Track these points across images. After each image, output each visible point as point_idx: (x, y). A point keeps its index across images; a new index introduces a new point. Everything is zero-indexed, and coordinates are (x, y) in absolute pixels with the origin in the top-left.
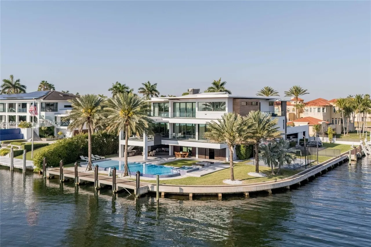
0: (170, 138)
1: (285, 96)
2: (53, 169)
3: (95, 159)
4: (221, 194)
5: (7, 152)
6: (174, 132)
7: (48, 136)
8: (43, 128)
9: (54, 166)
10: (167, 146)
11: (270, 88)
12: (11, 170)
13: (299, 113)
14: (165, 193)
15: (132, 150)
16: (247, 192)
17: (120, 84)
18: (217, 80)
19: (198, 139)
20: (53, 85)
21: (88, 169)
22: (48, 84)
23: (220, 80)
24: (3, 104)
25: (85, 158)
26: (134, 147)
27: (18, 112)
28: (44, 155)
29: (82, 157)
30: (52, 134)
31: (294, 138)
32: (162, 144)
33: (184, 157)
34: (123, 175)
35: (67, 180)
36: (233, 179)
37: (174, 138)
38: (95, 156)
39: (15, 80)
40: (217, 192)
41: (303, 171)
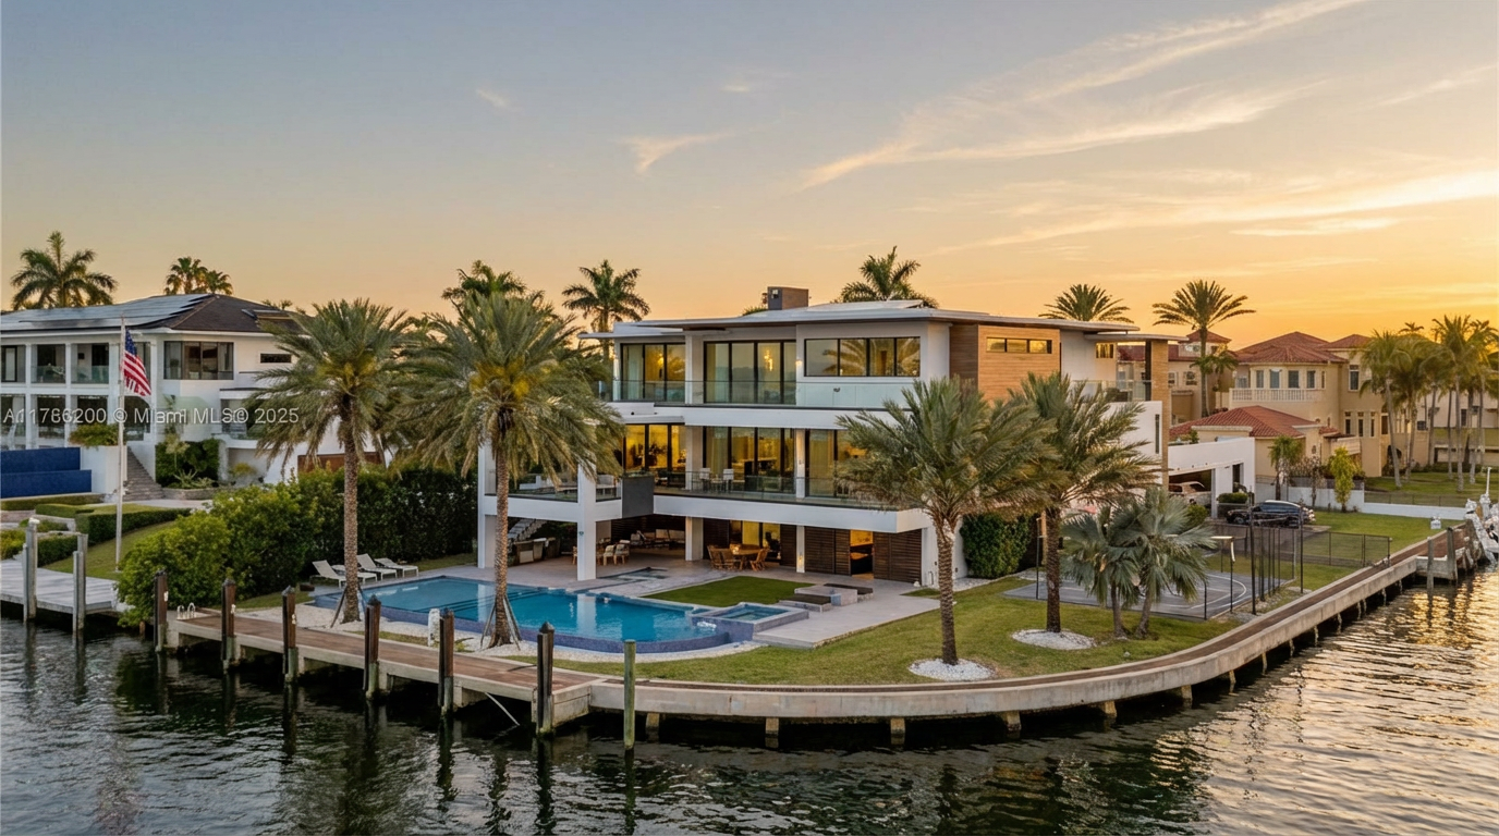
0: (689, 486)
1: (1159, 322)
2: (196, 615)
3: (379, 574)
4: (903, 721)
5: (15, 543)
6: (705, 466)
7: (195, 479)
8: (171, 449)
9: (201, 604)
10: (678, 523)
11: (1095, 291)
12: (25, 619)
13: (1215, 390)
14: (661, 714)
15: (534, 536)
16: (1013, 713)
17: (486, 271)
18: (880, 256)
19: (807, 494)
20: (224, 278)
21: (341, 616)
22: (203, 269)
23: (892, 257)
24: (15, 347)
25: (337, 571)
26: (540, 526)
27: (73, 382)
28: (161, 558)
29: (324, 568)
30: (212, 473)
31: (1197, 488)
32: (655, 512)
33: (748, 567)
34: (488, 640)
35: (251, 659)
36: (950, 657)
37: (708, 490)
38: (376, 563)
39: (68, 253)
40: (887, 713)
41: (1243, 623)
